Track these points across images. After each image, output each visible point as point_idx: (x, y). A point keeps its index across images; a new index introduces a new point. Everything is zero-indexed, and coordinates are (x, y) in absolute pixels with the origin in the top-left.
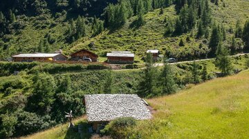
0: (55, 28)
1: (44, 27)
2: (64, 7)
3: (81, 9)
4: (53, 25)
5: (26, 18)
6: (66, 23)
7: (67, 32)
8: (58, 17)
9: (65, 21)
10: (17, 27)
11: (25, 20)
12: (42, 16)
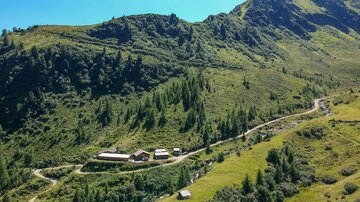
0: (84, 107)
1: (74, 106)
2: (87, 84)
3: (104, 86)
4: (82, 104)
5: (54, 95)
6: (93, 101)
7: (98, 111)
8: (84, 95)
9: (92, 99)
10: (48, 105)
11: (54, 98)
12: (68, 93)
